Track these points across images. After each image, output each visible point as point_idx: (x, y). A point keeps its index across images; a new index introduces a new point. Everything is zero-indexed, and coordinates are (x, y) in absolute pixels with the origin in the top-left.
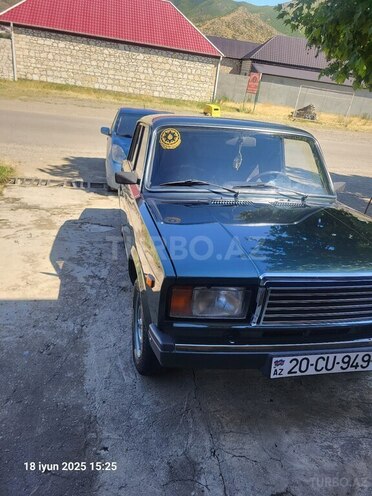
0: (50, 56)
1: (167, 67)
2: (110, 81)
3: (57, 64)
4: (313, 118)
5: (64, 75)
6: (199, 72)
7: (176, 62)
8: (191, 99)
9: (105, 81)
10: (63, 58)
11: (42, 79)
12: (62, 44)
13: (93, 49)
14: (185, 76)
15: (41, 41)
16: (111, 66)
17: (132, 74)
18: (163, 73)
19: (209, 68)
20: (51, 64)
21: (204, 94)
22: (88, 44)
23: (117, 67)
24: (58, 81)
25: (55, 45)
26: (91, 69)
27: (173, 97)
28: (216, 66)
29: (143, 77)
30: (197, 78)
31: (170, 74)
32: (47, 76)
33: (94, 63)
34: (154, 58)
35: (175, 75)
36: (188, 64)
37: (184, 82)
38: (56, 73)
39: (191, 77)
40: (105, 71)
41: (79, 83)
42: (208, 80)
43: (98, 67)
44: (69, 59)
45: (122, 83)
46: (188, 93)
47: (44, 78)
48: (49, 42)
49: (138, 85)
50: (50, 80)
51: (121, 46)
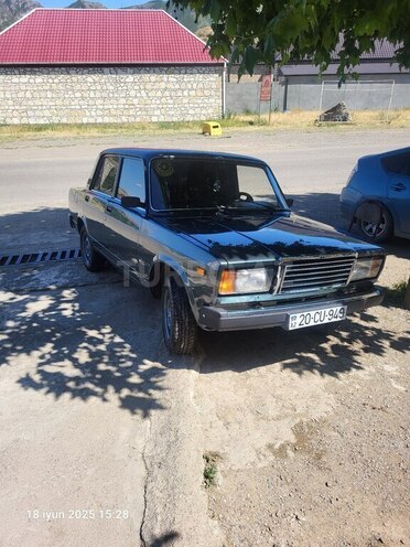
0: (28, 95)
1: (163, 85)
2: (99, 113)
3: (38, 102)
4: (345, 119)
5: (47, 113)
6: (201, 85)
7: (172, 78)
8: (196, 118)
9: (93, 113)
10: (43, 94)
11: (23, 122)
12: (39, 79)
13: (74, 79)
14: (186, 93)
15: (15, 79)
16: (98, 95)
17: (123, 101)
18: (159, 94)
19: (213, 80)
20: (30, 103)
21: (210, 111)
22: (68, 73)
23: (105, 95)
24: (42, 122)
25: (31, 81)
26: (76, 101)
27: (175, 119)
28: (221, 74)
29: (136, 101)
30: (199, 94)
31: (167, 93)
32: (28, 117)
33: (78, 95)
34: (146, 77)
35: (173, 94)
36: (187, 78)
37: (185, 101)
38: (37, 113)
39: (193, 93)
40: (91, 102)
41: (64, 121)
42: (213, 93)
43: (83, 98)
44: (49, 94)
45: (113, 112)
46: (191, 112)
47: (25, 121)
48: (25, 78)
49: (131, 112)
50: (32, 122)
51: (106, 70)
